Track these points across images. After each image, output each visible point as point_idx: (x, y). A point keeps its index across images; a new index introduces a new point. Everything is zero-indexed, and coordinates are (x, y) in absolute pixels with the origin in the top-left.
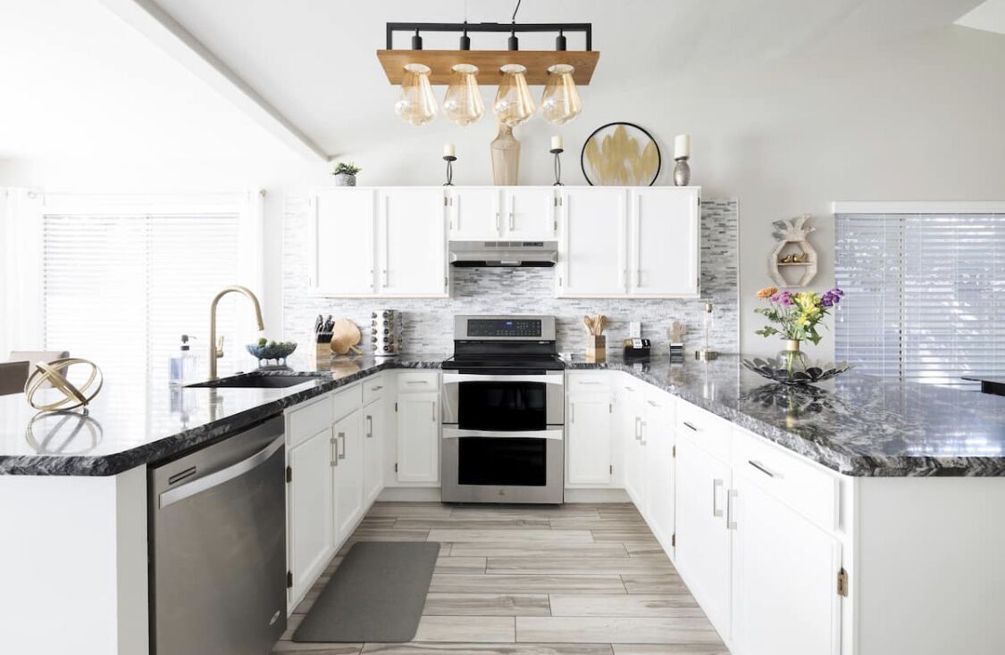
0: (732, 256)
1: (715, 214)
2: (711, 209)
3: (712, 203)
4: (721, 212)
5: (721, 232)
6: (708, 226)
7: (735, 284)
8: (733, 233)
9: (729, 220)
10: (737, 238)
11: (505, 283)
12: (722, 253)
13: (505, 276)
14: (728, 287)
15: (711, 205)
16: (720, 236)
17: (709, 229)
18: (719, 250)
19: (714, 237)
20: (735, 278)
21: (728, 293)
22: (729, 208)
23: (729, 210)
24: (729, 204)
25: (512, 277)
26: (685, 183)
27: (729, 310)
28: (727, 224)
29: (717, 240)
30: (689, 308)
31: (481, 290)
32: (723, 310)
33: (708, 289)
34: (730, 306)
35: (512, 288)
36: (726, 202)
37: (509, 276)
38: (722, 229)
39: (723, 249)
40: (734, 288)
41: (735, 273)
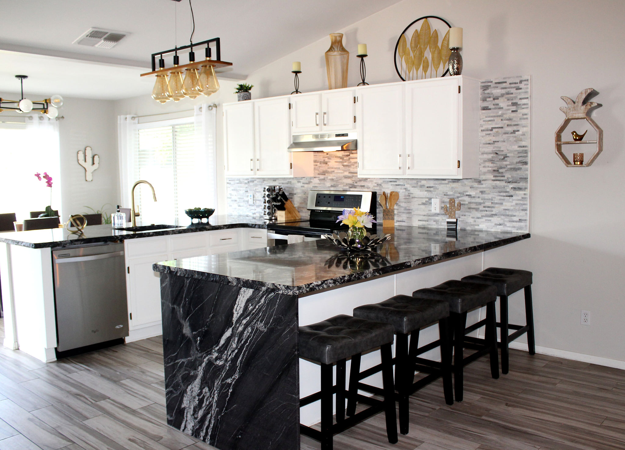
0: (524, 135)
1: (508, 94)
2: (505, 88)
3: (506, 82)
4: (513, 91)
5: (513, 111)
6: (501, 105)
7: (526, 163)
8: (525, 111)
9: (520, 99)
10: (529, 116)
11: (345, 164)
12: (514, 132)
13: (345, 158)
14: (520, 166)
15: (504, 85)
16: (514, 114)
17: (502, 108)
18: (510, 129)
19: (506, 117)
20: (527, 156)
21: (518, 172)
22: (521, 86)
23: (521, 89)
24: (521, 82)
25: (349, 159)
26: (458, 73)
27: (520, 189)
28: (520, 102)
29: (510, 119)
30: (484, 186)
31: (330, 170)
32: (514, 189)
33: (501, 168)
34: (521, 185)
35: (349, 168)
36: (518, 81)
37: (347, 158)
38: (514, 108)
39: (515, 128)
40: (525, 167)
41: (526, 152)
